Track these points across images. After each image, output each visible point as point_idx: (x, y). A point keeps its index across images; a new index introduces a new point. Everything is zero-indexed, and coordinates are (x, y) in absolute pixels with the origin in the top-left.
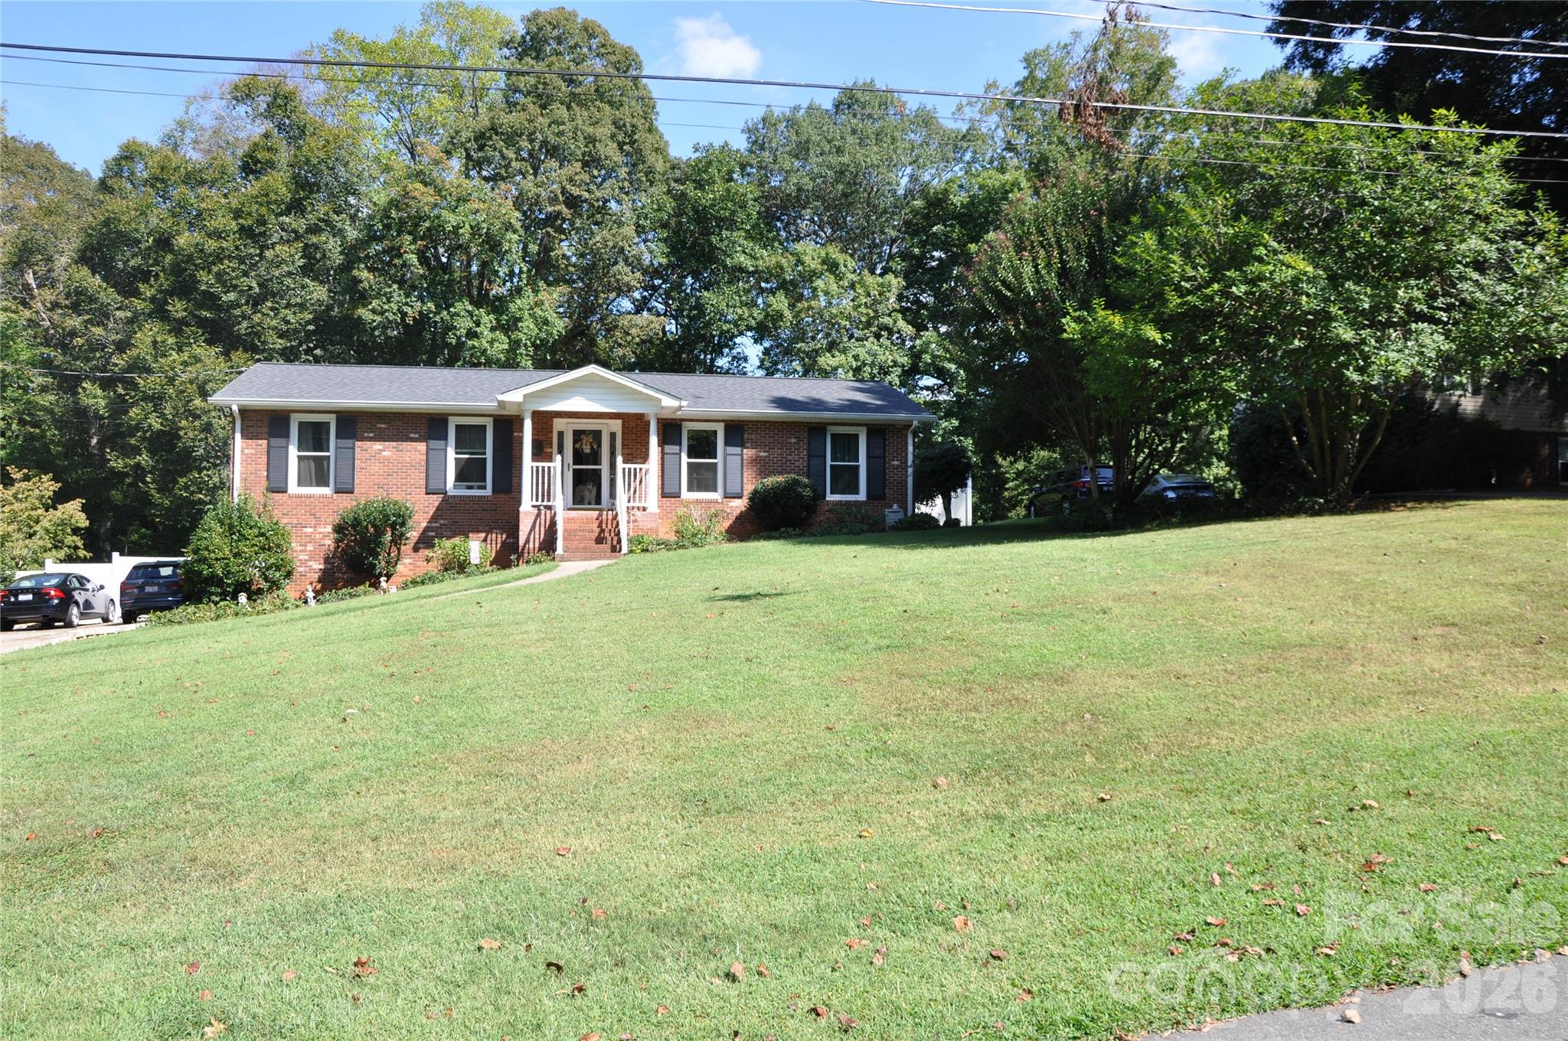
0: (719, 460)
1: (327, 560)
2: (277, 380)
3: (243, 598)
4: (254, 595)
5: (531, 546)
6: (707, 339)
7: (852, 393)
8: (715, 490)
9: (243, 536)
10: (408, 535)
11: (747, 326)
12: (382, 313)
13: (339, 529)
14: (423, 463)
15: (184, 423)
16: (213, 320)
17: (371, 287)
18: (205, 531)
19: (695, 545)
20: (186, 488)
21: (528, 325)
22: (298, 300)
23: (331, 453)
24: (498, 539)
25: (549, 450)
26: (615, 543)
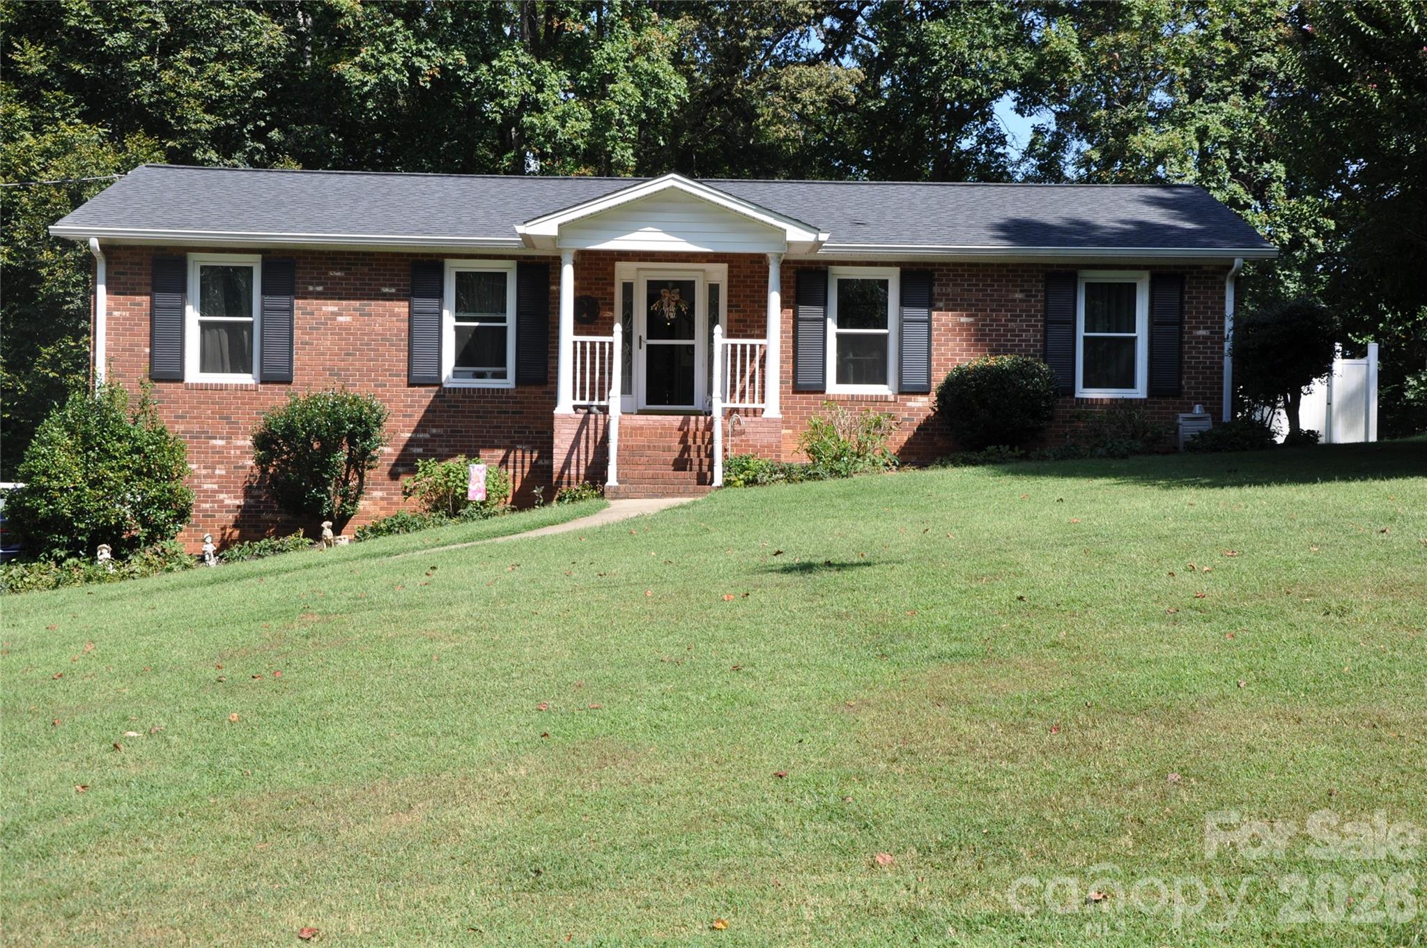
0: (891, 330)
1: (248, 491)
2: (169, 195)
3: (104, 553)
4: (123, 548)
5: (573, 472)
6: (936, 107)
7: (1146, 208)
8: (883, 381)
9: (106, 451)
10: (374, 453)
11: (1005, 81)
12: (379, 69)
13: (264, 442)
14: (404, 335)
15: (47, 255)
16: (93, 79)
17: (357, 24)
18: (43, 443)
19: (836, 473)
20: (54, 363)
21: (624, 87)
22: (237, 46)
23: (255, 318)
24: (525, 459)
25: (609, 314)
26: (705, 468)
